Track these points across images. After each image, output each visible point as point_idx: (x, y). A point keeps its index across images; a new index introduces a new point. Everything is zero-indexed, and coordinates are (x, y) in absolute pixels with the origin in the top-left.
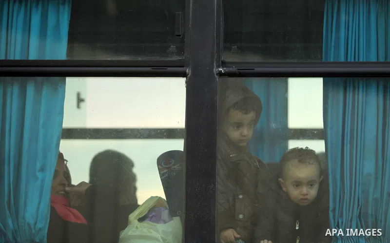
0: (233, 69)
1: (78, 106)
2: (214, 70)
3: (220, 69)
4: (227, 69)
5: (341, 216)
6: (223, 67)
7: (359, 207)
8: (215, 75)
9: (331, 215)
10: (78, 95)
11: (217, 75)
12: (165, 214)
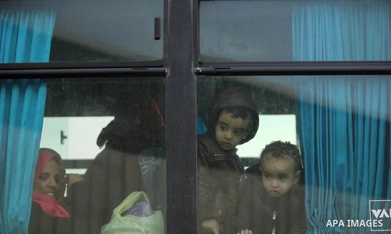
0: (210, 69)
1: (62, 143)
2: (192, 70)
3: (198, 69)
4: (205, 69)
5: (317, 206)
6: (200, 67)
7: (334, 197)
8: (193, 74)
9: (307, 205)
10: (62, 133)
11: (195, 74)
12: (147, 207)
